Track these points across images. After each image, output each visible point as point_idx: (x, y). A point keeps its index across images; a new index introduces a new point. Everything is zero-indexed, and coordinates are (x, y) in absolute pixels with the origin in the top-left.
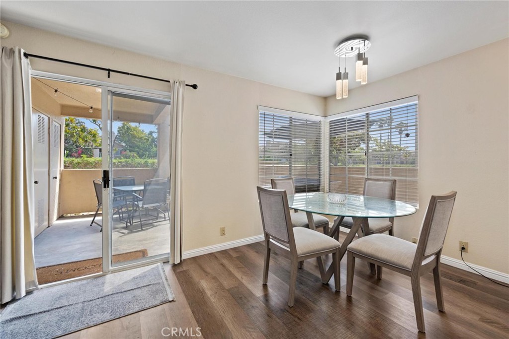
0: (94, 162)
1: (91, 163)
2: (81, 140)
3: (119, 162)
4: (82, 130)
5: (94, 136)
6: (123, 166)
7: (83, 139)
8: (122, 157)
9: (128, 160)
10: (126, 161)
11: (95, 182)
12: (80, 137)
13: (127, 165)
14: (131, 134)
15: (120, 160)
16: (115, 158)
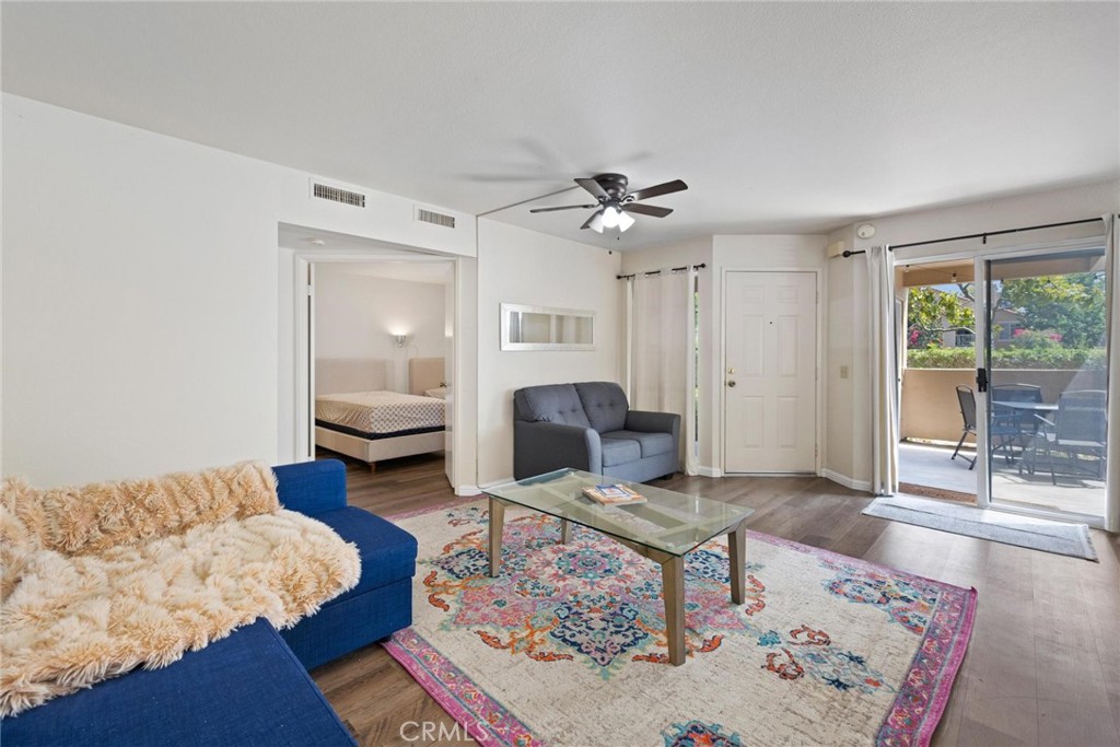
0: (951, 356)
1: (946, 359)
2: (924, 317)
3: (1005, 356)
4: (927, 297)
5: (950, 306)
6: (1017, 365)
7: (928, 314)
8: (1013, 346)
9: (1027, 351)
10: (1022, 355)
11: (960, 389)
12: (922, 310)
13: (1025, 362)
14: (1038, 293)
15: (1008, 353)
16: (997, 349)
